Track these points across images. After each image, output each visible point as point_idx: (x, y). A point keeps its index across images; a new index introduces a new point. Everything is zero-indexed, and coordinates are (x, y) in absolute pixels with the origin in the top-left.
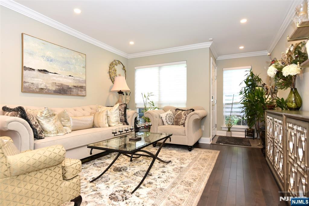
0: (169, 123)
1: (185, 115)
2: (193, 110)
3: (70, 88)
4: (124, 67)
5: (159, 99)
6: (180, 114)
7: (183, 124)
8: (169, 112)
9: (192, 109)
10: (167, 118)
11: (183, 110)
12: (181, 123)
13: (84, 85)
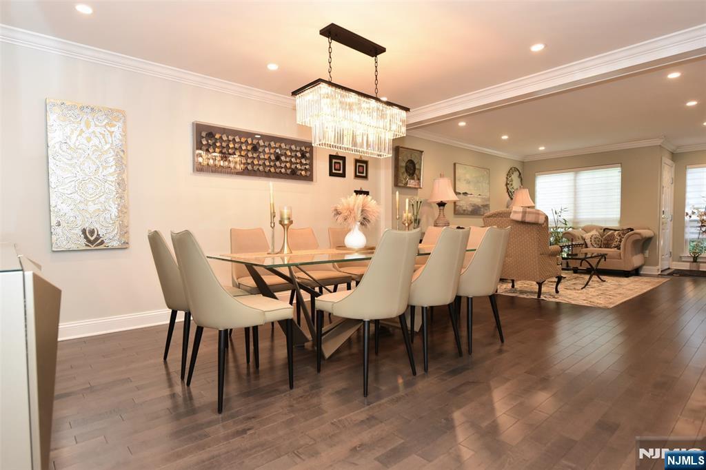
0: (595, 246)
1: (620, 236)
2: (632, 230)
3: (479, 208)
4: (520, 174)
5: (575, 216)
6: (612, 235)
7: (618, 247)
8: (594, 233)
9: (630, 229)
10: (593, 241)
11: (615, 230)
12: (613, 245)
13: (488, 203)
